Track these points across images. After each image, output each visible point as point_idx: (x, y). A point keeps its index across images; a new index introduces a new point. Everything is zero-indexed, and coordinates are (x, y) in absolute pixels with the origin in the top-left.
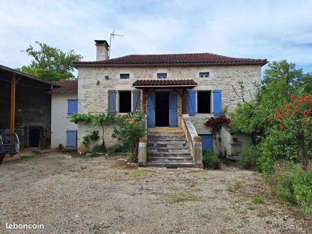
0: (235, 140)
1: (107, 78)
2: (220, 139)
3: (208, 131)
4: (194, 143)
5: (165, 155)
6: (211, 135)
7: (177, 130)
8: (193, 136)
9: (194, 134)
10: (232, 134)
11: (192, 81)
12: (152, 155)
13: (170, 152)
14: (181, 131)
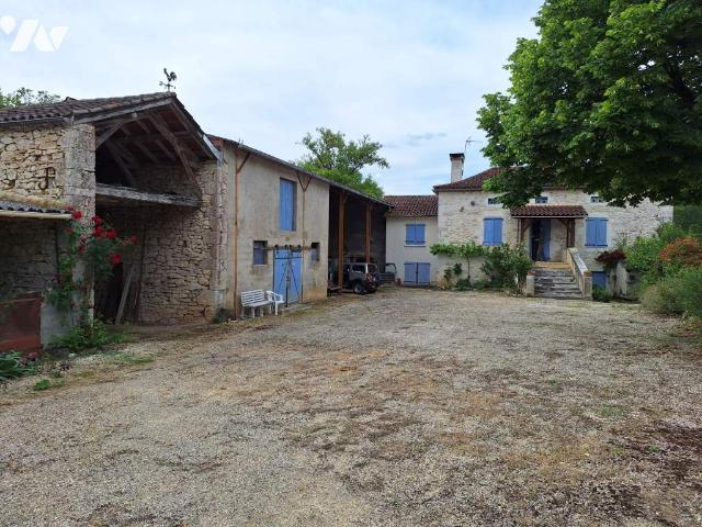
0: (632, 278)
1: (473, 204)
2: (615, 278)
3: (600, 268)
4: (584, 278)
5: (553, 289)
6: (603, 272)
7: (561, 266)
8: (582, 271)
9: (583, 268)
10: (628, 271)
11: (580, 208)
12: (538, 288)
13: (558, 286)
14: (566, 266)
